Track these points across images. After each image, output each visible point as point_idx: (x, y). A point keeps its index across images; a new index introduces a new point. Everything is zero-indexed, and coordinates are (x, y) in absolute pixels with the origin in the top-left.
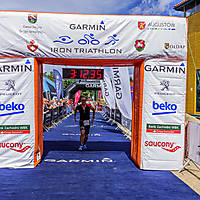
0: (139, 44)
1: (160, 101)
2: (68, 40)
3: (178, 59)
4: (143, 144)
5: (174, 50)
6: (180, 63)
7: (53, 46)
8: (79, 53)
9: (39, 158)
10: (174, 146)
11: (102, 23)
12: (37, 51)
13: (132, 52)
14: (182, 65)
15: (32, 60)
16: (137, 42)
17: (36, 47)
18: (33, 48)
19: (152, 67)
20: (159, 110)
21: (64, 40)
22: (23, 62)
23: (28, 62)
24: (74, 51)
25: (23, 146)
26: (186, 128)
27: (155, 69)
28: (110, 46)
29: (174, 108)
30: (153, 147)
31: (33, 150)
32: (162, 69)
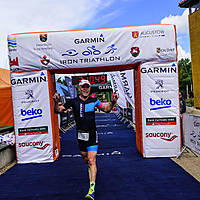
1: (156, 98)
4: (144, 135)
5: (165, 53)
7: (62, 59)
8: (84, 63)
9: (57, 154)
10: (171, 136)
11: (102, 36)
12: (49, 64)
13: (129, 58)
14: (173, 65)
15: (45, 72)
16: (132, 49)
17: (48, 61)
18: (45, 62)
19: (147, 69)
21: (71, 53)
22: (38, 74)
23: (42, 74)
27: (150, 71)
28: (110, 55)
31: (52, 147)
32: (156, 70)
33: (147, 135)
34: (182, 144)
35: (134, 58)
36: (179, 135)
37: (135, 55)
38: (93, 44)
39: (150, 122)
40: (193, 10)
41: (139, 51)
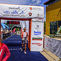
0: (30, 14)
1: (36, 31)
2: (8, 12)
3: (41, 19)
7: (4, 14)
8: (12, 16)
10: (40, 44)
11: (19, 7)
16: (29, 13)
19: (34, 21)
20: (36, 34)
21: (7, 12)
24: (10, 16)
26: (44, 39)
27: (35, 21)
28: (21, 14)
29: (40, 33)
30: (34, 45)
32: (37, 21)
33: (32, 44)
34: (44, 47)
35: (30, 17)
36: (43, 44)
37: (30, 15)
38: (16, 10)
40: (47, 6)
41: (32, 14)
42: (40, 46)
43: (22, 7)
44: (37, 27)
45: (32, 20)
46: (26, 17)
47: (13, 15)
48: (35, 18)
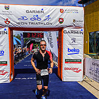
0: (61, 20)
1: (71, 48)
2: (25, 18)
4: (63, 69)
5: (78, 23)
6: (81, 29)
7: (18, 21)
8: (31, 25)
9: (12, 77)
11: (42, 10)
12: (10, 24)
13: (57, 24)
14: (82, 30)
15: (7, 28)
16: (60, 19)
17: (9, 22)
18: (7, 23)
19: (67, 32)
21: (23, 18)
22: (3, 30)
23: (5, 30)
24: (28, 24)
25: (4, 72)
26: (84, 61)
29: (78, 51)
30: (68, 70)
31: (9, 74)
32: (72, 32)
33: (65, 69)
35: (60, 25)
36: (82, 69)
38: (37, 14)
39: (67, 61)
42: (77, 72)
43: (47, 8)
44: (72, 41)
45: (64, 30)
46: (54, 26)
47: (32, 23)
48: (68, 27)
